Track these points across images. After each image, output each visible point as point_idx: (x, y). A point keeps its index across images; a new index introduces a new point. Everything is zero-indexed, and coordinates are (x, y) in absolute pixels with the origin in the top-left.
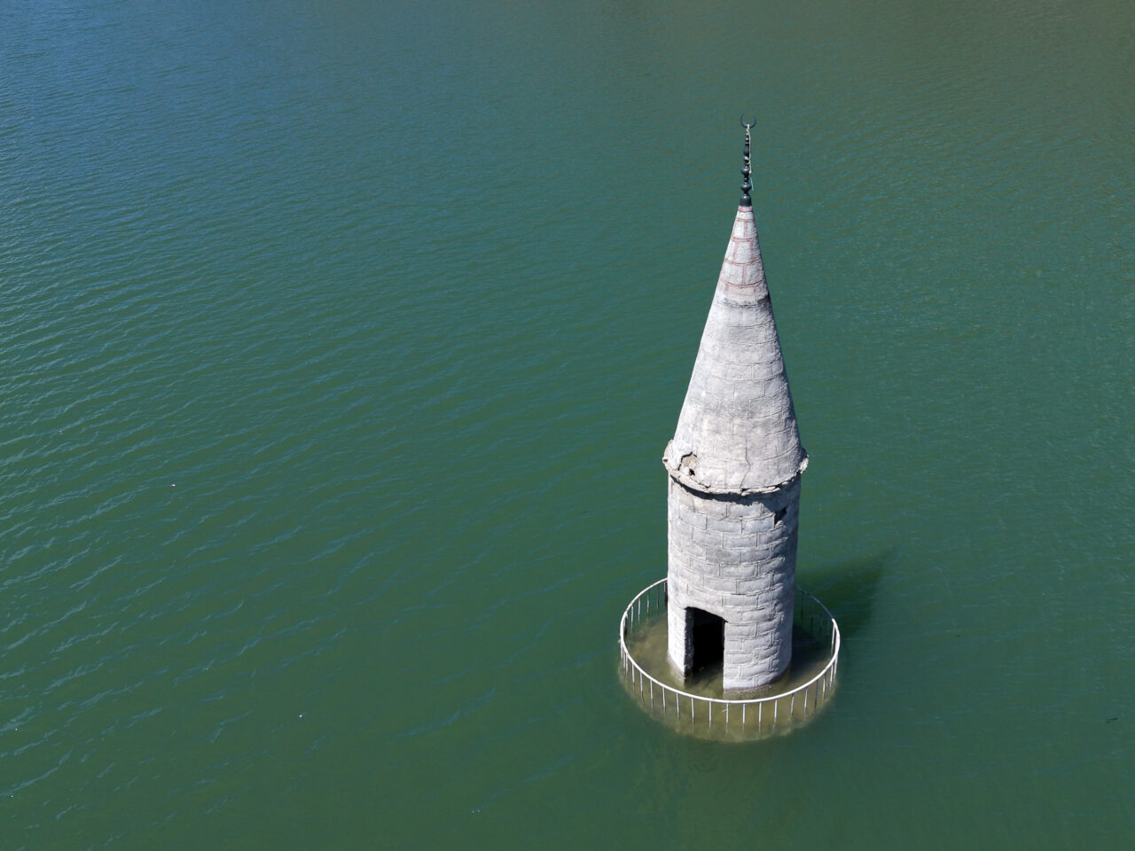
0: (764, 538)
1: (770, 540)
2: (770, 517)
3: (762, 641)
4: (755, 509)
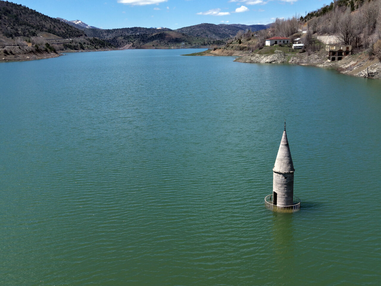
0: (283, 181)
1: (284, 182)
2: (284, 178)
3: (283, 199)
4: (281, 176)
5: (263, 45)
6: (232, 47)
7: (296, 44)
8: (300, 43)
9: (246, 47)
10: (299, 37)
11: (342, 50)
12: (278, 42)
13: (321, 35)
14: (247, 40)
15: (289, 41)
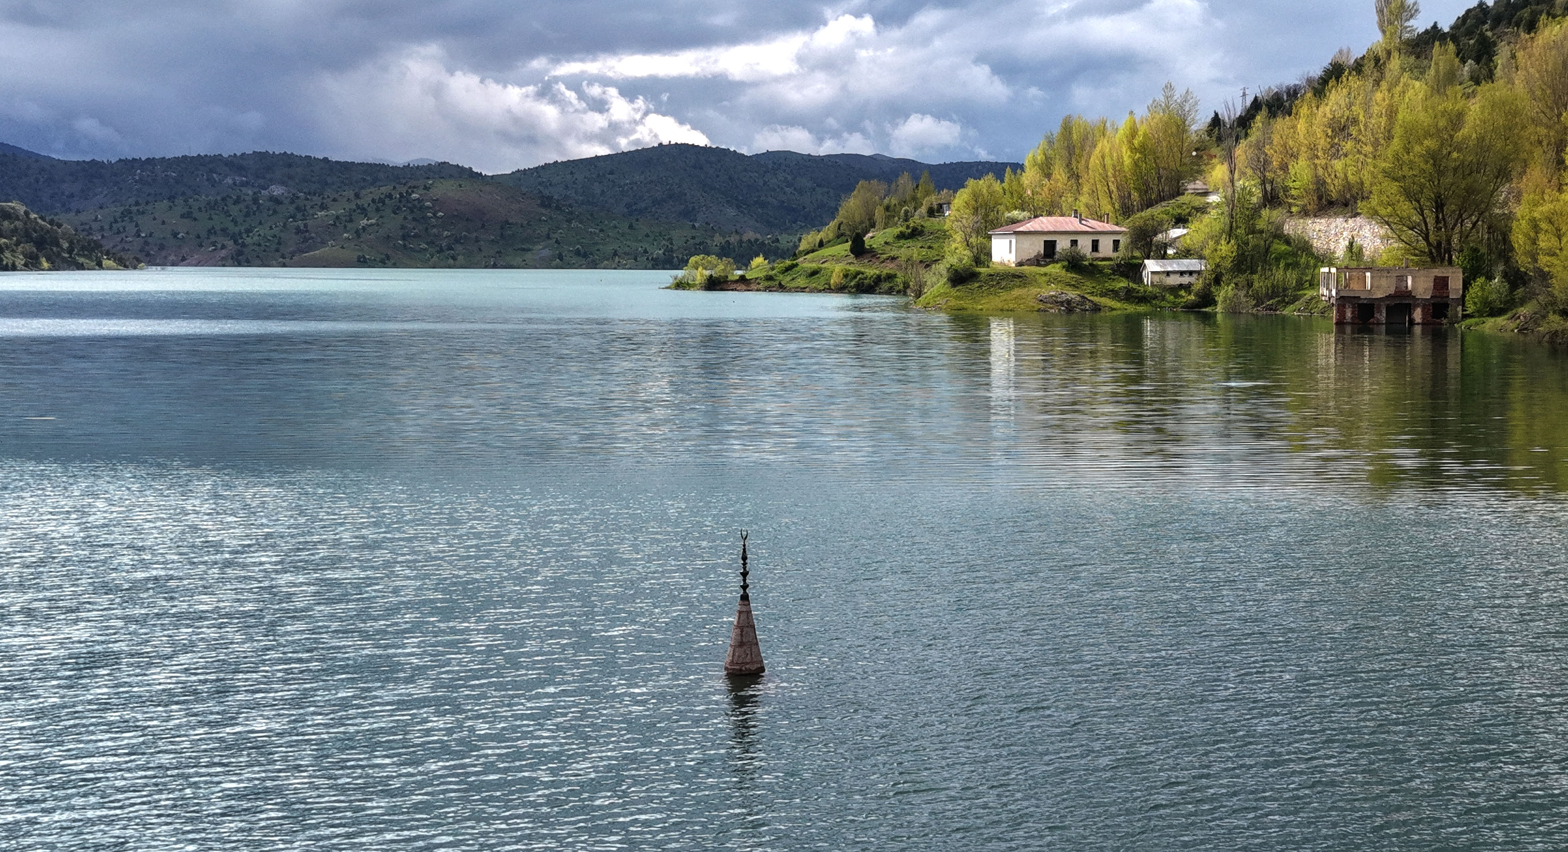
5: (978, 261)
6: (814, 273)
7: (1164, 257)
8: (1186, 253)
9: (890, 277)
10: (1181, 221)
11: (1408, 294)
12: (1063, 245)
13: (1305, 213)
14: (901, 236)
15: (1124, 241)
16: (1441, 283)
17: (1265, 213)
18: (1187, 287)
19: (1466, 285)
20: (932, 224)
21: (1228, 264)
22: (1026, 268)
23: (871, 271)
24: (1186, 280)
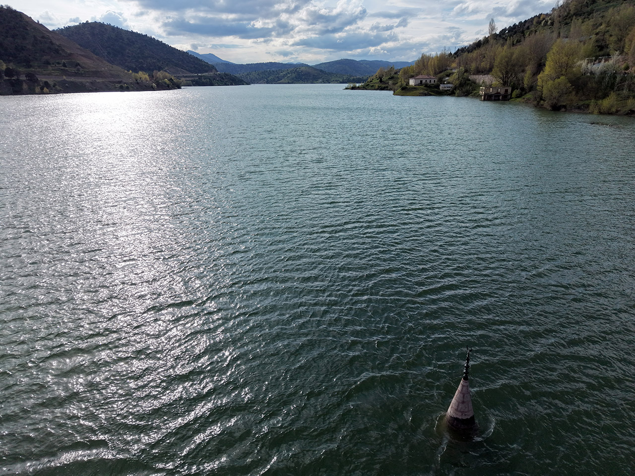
5: (407, 85)
6: (372, 86)
7: (444, 84)
8: (449, 83)
9: (387, 87)
10: (448, 76)
11: (499, 93)
12: (424, 81)
13: (474, 74)
14: (389, 78)
15: (436, 80)
16: (506, 91)
17: (465, 74)
18: (449, 90)
19: (512, 91)
20: (396, 76)
21: (458, 85)
22: (417, 87)
23: (383, 86)
24: (449, 89)
